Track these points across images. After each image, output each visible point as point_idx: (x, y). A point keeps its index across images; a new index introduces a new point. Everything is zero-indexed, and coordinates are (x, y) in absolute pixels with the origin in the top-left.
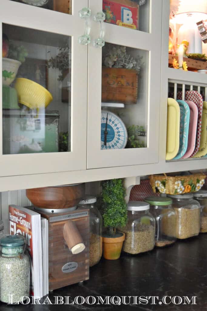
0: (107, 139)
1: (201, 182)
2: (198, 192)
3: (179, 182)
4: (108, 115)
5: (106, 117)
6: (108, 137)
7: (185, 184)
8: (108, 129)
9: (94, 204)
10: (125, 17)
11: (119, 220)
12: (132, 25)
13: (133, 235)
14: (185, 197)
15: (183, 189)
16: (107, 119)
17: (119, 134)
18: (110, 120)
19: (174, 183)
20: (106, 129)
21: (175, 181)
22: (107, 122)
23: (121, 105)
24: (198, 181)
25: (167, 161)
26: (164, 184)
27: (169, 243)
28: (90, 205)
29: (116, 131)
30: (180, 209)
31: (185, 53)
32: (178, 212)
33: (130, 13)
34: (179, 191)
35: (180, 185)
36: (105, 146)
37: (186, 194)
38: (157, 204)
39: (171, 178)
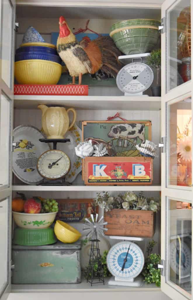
0: (125, 266)
4: (131, 246)
5: (128, 247)
6: (127, 264)
8: (128, 257)
12: (145, 176)
16: (129, 249)
17: (137, 262)
18: (132, 250)
20: (126, 258)
22: (128, 251)
29: (134, 259)
36: (122, 271)
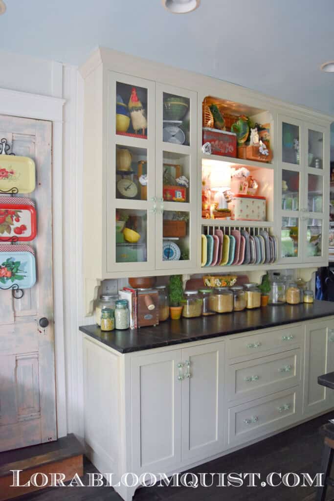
1: (233, 280)
2: (232, 287)
3: (218, 280)
7: (222, 281)
9: (164, 289)
10: (178, 195)
11: (178, 297)
13: (187, 307)
14: (223, 288)
15: (221, 284)
17: (176, 253)
19: (214, 280)
21: (215, 279)
23: (177, 239)
24: (232, 280)
25: (202, 267)
26: (209, 281)
27: (211, 313)
28: (162, 289)
29: (174, 252)
30: (219, 296)
31: (216, 209)
32: (217, 297)
33: (181, 193)
34: (218, 285)
35: (218, 281)
37: (223, 287)
38: (204, 292)
39: (213, 277)
